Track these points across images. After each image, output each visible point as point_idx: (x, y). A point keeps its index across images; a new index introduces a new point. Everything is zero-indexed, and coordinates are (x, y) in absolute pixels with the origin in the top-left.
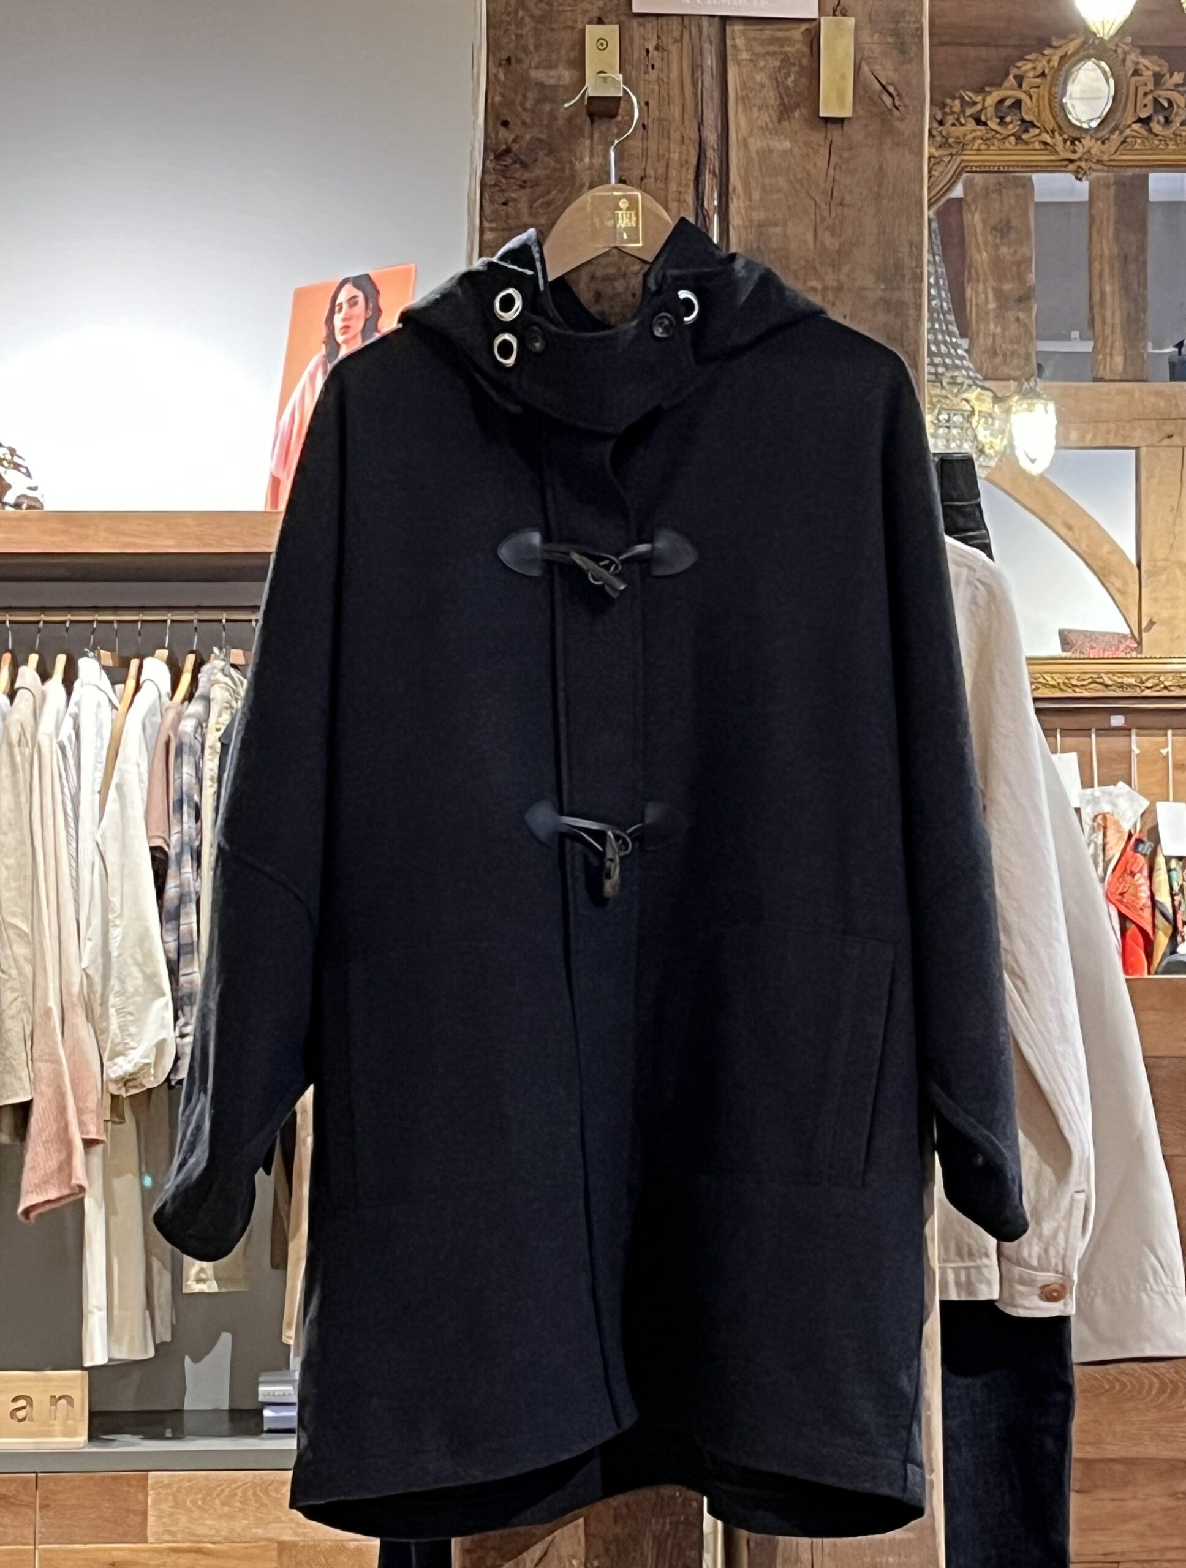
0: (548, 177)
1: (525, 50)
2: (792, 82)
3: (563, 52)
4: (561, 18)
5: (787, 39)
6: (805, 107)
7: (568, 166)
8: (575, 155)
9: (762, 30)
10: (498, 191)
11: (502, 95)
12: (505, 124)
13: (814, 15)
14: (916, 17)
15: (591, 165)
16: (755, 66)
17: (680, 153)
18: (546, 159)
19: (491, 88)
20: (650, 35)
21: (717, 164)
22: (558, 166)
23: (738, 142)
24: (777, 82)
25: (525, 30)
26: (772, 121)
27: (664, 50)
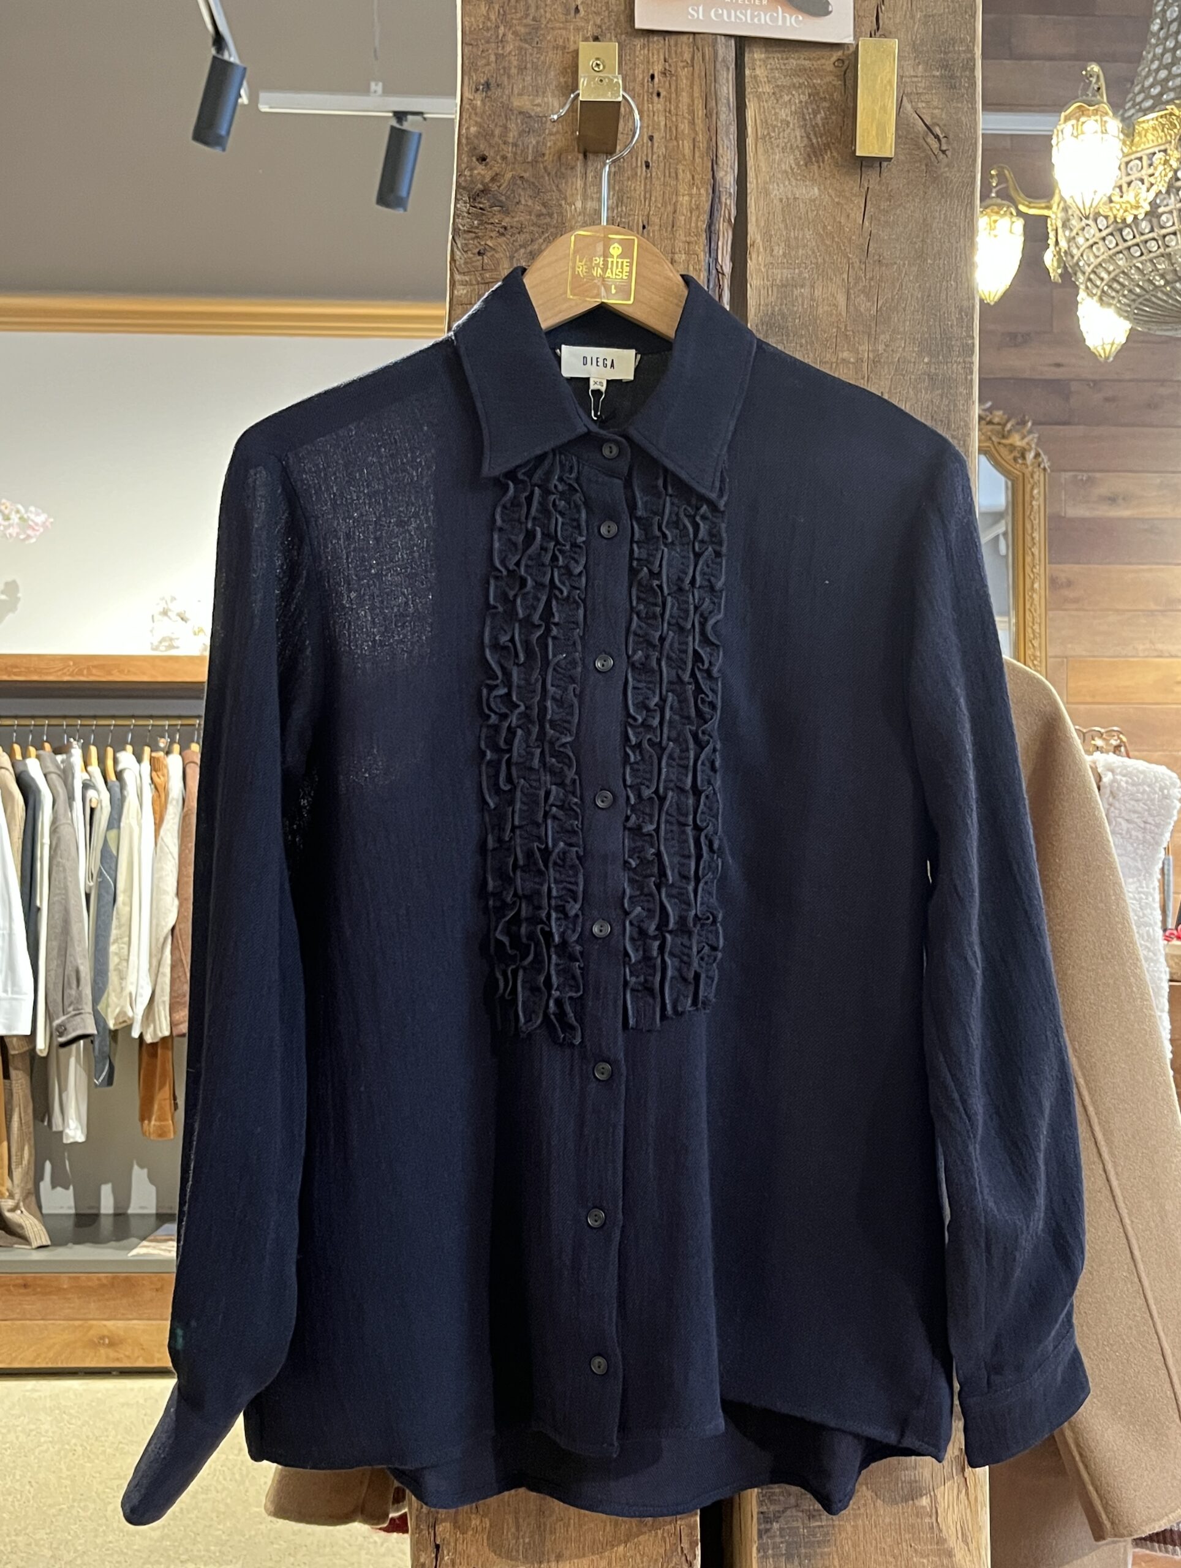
0: (533, 224)
1: (507, 72)
2: (822, 119)
3: (552, 73)
4: (551, 37)
5: (817, 70)
6: (836, 148)
7: (555, 209)
8: (565, 199)
9: (787, 59)
10: (473, 239)
11: (480, 126)
12: (483, 159)
13: (849, 39)
14: (968, 46)
15: (583, 212)
16: (777, 100)
17: (691, 195)
18: (530, 203)
19: (464, 114)
20: (655, 57)
21: (734, 212)
22: (544, 211)
23: (757, 188)
24: (805, 120)
25: (508, 48)
26: (798, 164)
27: (671, 75)
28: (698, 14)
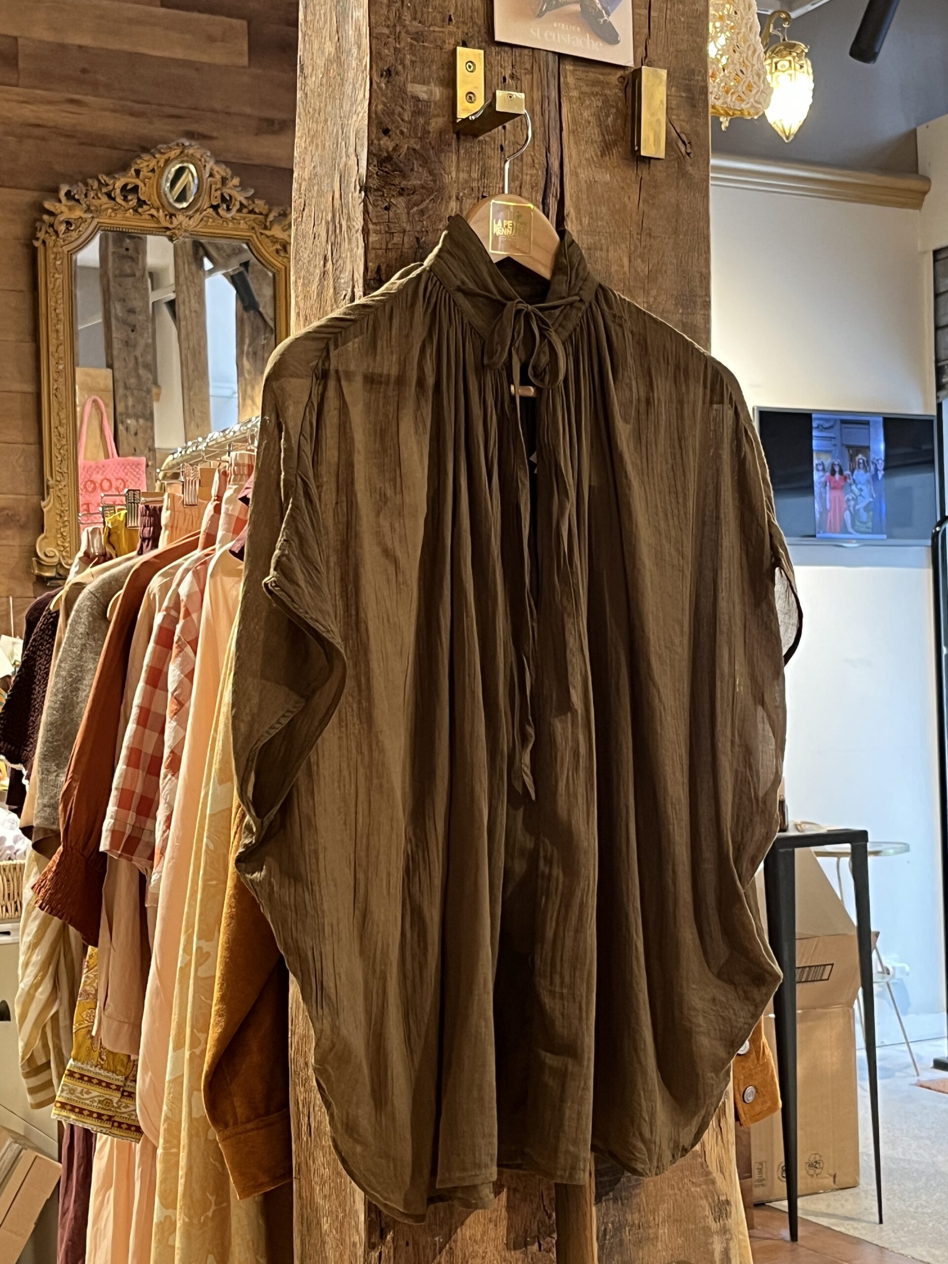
0: (423, 187)
1: (403, 63)
2: (613, 121)
3: (434, 67)
4: (431, 38)
5: (608, 83)
6: (621, 146)
7: (437, 177)
8: (444, 168)
9: (588, 72)
10: (381, 196)
11: (385, 104)
12: (386, 132)
13: (630, 63)
16: (582, 103)
17: (532, 176)
18: (420, 169)
19: (374, 94)
20: (506, 63)
22: (431, 178)
23: (570, 171)
24: (600, 121)
25: (402, 44)
26: (596, 155)
27: (518, 79)
28: (536, 32)
